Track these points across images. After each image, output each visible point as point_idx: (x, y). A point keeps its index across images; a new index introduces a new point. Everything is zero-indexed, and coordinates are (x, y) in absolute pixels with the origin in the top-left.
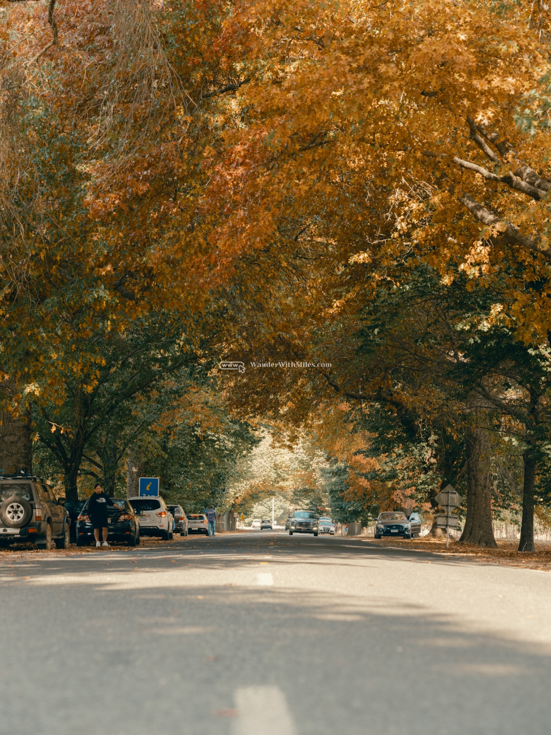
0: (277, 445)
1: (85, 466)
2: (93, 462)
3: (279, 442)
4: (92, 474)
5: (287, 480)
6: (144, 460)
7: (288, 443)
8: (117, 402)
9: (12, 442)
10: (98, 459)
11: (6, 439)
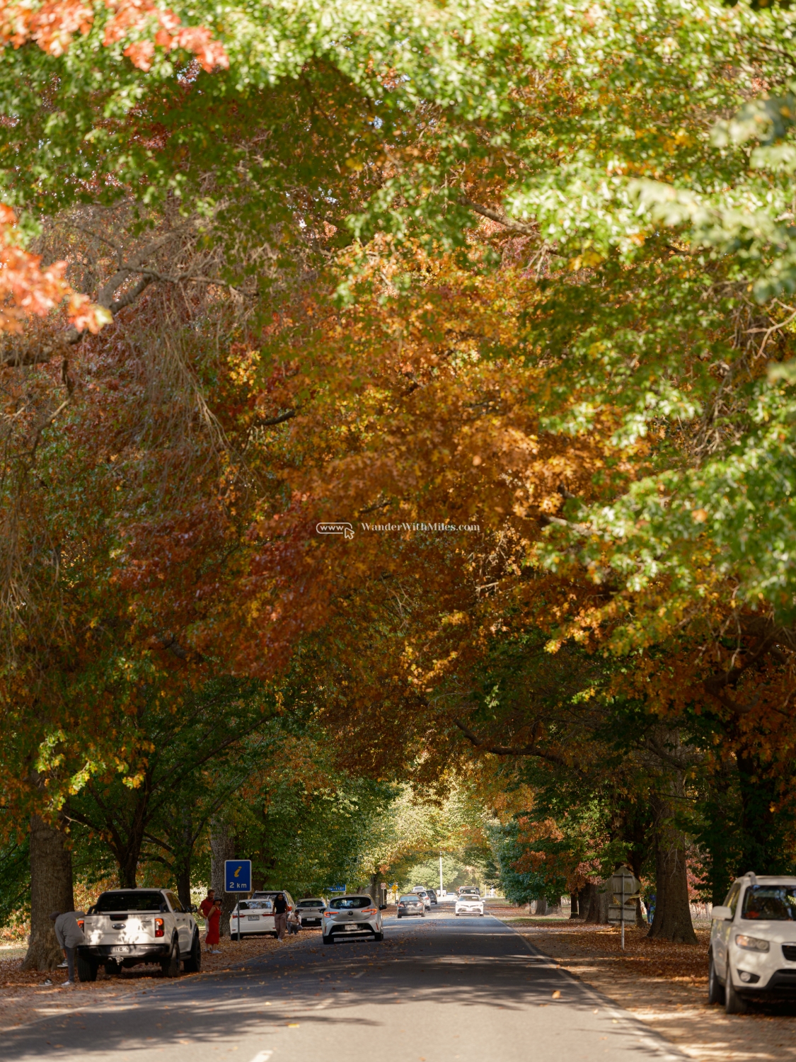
0: (420, 800)
1: (149, 848)
2: (159, 843)
3: (422, 796)
4: (160, 859)
5: (449, 838)
6: (233, 833)
7: (434, 797)
8: (185, 772)
9: (46, 839)
10: (166, 839)
11: (38, 835)
